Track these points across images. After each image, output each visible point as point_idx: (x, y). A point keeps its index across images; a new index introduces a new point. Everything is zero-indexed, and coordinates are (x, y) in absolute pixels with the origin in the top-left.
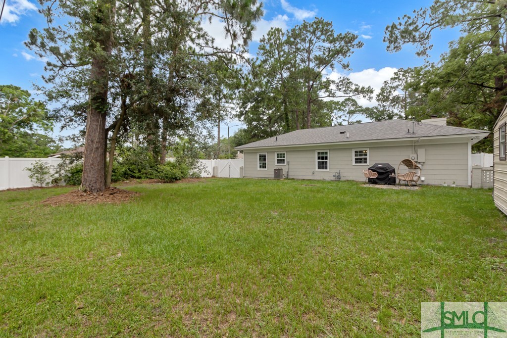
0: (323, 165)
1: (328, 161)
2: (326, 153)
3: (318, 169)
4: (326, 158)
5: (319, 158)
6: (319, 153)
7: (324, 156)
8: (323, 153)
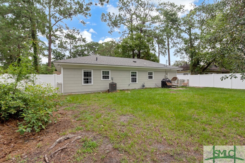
0: (134, 80)
1: (137, 77)
2: (136, 73)
3: (132, 82)
4: (136, 76)
5: (132, 76)
6: (132, 73)
7: (135, 74)
8: (134, 73)
